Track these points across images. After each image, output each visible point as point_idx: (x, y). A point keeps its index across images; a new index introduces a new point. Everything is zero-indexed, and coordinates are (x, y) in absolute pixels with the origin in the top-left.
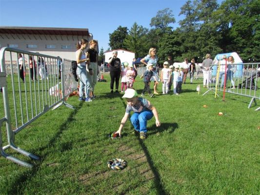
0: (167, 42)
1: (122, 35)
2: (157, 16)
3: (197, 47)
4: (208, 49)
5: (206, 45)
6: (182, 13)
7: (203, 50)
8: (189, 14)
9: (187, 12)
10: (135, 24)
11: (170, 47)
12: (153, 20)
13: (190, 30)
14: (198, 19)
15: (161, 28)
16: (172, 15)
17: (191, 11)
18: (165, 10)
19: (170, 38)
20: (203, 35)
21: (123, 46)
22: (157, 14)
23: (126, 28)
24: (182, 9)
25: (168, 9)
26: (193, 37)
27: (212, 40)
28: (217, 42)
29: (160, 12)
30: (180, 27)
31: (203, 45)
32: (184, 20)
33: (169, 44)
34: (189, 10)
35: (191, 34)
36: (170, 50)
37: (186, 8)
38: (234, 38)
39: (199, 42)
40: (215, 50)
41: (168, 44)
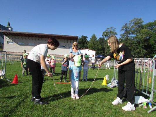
1: (84, 40)
2: (106, 31)
3: (132, 49)
4: (139, 51)
5: (137, 48)
6: (122, 30)
7: (135, 51)
8: (127, 30)
9: (125, 29)
10: (94, 34)
12: (104, 33)
13: (127, 39)
14: (132, 33)
16: (115, 31)
17: (128, 29)
18: (111, 28)
20: (135, 42)
21: (84, 47)
22: (106, 30)
23: (86, 37)
24: (122, 27)
25: (113, 27)
26: (130, 43)
27: (141, 46)
28: (143, 47)
29: (108, 28)
30: (121, 37)
31: (136, 49)
32: (124, 34)
34: (126, 28)
35: (128, 41)
37: (125, 27)
38: (152, 45)
39: (134, 47)
40: (143, 51)
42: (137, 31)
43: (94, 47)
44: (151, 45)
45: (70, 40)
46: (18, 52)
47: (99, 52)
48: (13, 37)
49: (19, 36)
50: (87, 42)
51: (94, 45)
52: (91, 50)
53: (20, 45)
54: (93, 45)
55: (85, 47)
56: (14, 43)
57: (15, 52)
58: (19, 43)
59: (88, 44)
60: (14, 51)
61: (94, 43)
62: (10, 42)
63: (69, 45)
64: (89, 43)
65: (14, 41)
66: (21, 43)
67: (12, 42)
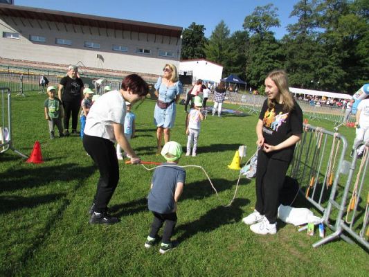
0: (265, 54)
1: (196, 36)
2: (253, 15)
3: (312, 66)
4: (328, 71)
5: (325, 64)
6: (294, 13)
7: (318, 71)
8: (305, 16)
9: (301, 13)
10: (223, 22)
11: (271, 62)
12: (247, 19)
13: (302, 40)
14: (318, 24)
15: (258, 32)
16: (276, 15)
17: (308, 13)
18: (267, 7)
19: (271, 49)
20: (321, 48)
21: (196, 54)
23: (202, 26)
24: (295, 7)
25: (272, 5)
26: (308, 51)
27: (334, 58)
28: (340, 61)
29: (258, 8)
30: (288, 33)
31: (321, 65)
32: (296, 25)
33: (269, 57)
34: (305, 10)
35: (305, 45)
36: (269, 67)
37: (302, 8)
38: (362, 58)
39: (316, 59)
40: (336, 72)
41: (266, 56)
42: (330, 20)
43: (220, 54)
44: (359, 58)
45: (161, 36)
46: (33, 60)
47: (232, 68)
48: (18, 20)
49: (33, 18)
50: (203, 42)
51: (221, 49)
52: (212, 61)
53: (35, 42)
54: (218, 50)
55: (198, 52)
56: (21, 37)
57: (25, 62)
58: (33, 38)
59: (205, 45)
60: (22, 59)
61: (220, 46)
62: (9, 34)
63: (158, 49)
64: (208, 44)
65: (21, 32)
66: (38, 39)
67: (15, 35)
